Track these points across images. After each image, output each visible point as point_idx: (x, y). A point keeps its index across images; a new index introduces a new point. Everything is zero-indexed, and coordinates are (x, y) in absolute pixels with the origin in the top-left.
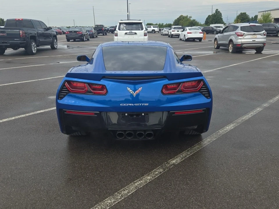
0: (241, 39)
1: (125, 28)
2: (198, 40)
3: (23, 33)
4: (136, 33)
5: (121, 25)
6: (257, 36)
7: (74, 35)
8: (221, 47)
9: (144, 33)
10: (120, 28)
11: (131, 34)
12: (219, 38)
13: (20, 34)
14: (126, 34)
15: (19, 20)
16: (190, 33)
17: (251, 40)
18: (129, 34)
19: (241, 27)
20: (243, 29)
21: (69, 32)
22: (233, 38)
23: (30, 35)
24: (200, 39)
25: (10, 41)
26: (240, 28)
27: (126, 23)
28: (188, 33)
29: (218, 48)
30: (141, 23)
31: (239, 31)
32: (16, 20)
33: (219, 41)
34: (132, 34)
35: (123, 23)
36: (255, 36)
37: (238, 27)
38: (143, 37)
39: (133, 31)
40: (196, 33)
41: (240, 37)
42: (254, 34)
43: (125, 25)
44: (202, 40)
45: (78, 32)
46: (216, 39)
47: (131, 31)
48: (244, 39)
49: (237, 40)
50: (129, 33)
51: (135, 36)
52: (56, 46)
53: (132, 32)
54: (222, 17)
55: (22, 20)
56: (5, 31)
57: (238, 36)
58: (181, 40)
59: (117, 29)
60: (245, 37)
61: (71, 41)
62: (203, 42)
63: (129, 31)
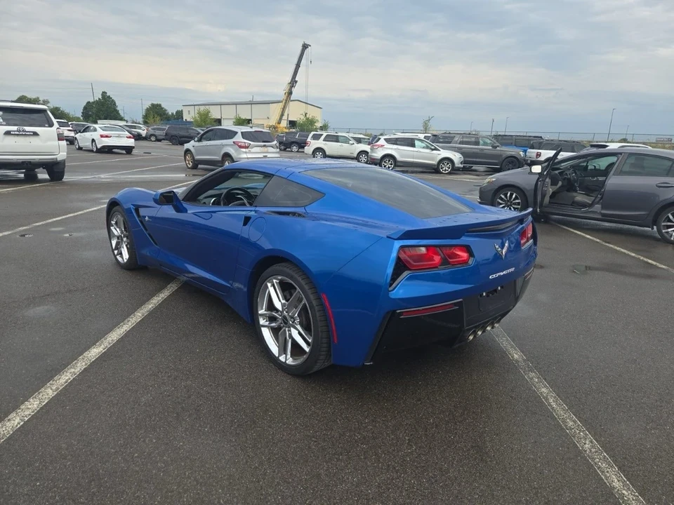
0: (246, 152)
1: (1, 121)
2: (124, 152)
4: (35, 134)
6: (269, 148)
8: (200, 166)
9: (58, 135)
11: (22, 135)
12: (195, 149)
14: (8, 133)
16: (107, 137)
17: (261, 156)
18: (18, 135)
19: (242, 133)
20: (244, 135)
22: (232, 151)
24: (129, 150)
26: (239, 134)
28: (102, 136)
29: (195, 167)
31: (239, 138)
33: (198, 155)
34: (25, 135)
36: (265, 149)
37: (236, 133)
38: (56, 143)
39: (27, 129)
40: (119, 136)
41: (244, 150)
42: (264, 146)
44: (134, 151)
46: (187, 151)
47: (20, 128)
48: (250, 152)
49: (240, 154)
50: (17, 133)
51: (33, 140)
53: (24, 131)
54: (118, 109)
57: (241, 147)
58: (80, 148)
60: (253, 150)
62: (137, 156)
63: (15, 128)
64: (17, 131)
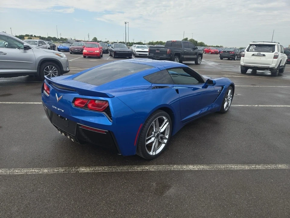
1: (254, 50)
3: (169, 51)
4: (264, 55)
5: (251, 47)
7: (226, 55)
9: (274, 56)
10: (249, 49)
13: (167, 51)
14: (253, 55)
15: (174, 41)
18: (257, 56)
21: (223, 51)
23: (175, 53)
25: (161, 56)
27: (256, 45)
30: (274, 45)
32: (172, 41)
34: (260, 56)
35: (253, 45)
38: (272, 59)
39: (262, 53)
43: (255, 47)
45: (231, 52)
47: (259, 53)
50: (257, 55)
51: (263, 58)
52: (199, 62)
55: (176, 41)
56: (159, 49)
59: (246, 50)
61: (224, 59)
63: (257, 53)
64: (257, 54)
